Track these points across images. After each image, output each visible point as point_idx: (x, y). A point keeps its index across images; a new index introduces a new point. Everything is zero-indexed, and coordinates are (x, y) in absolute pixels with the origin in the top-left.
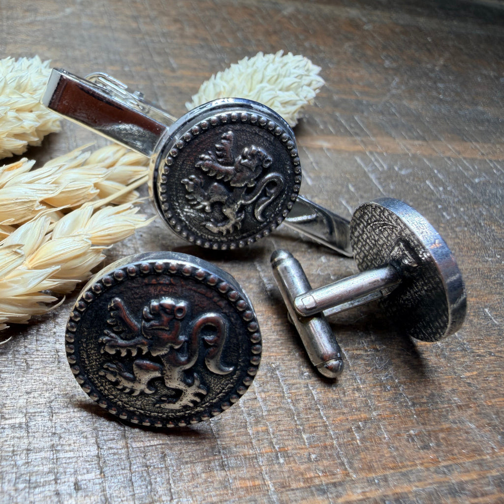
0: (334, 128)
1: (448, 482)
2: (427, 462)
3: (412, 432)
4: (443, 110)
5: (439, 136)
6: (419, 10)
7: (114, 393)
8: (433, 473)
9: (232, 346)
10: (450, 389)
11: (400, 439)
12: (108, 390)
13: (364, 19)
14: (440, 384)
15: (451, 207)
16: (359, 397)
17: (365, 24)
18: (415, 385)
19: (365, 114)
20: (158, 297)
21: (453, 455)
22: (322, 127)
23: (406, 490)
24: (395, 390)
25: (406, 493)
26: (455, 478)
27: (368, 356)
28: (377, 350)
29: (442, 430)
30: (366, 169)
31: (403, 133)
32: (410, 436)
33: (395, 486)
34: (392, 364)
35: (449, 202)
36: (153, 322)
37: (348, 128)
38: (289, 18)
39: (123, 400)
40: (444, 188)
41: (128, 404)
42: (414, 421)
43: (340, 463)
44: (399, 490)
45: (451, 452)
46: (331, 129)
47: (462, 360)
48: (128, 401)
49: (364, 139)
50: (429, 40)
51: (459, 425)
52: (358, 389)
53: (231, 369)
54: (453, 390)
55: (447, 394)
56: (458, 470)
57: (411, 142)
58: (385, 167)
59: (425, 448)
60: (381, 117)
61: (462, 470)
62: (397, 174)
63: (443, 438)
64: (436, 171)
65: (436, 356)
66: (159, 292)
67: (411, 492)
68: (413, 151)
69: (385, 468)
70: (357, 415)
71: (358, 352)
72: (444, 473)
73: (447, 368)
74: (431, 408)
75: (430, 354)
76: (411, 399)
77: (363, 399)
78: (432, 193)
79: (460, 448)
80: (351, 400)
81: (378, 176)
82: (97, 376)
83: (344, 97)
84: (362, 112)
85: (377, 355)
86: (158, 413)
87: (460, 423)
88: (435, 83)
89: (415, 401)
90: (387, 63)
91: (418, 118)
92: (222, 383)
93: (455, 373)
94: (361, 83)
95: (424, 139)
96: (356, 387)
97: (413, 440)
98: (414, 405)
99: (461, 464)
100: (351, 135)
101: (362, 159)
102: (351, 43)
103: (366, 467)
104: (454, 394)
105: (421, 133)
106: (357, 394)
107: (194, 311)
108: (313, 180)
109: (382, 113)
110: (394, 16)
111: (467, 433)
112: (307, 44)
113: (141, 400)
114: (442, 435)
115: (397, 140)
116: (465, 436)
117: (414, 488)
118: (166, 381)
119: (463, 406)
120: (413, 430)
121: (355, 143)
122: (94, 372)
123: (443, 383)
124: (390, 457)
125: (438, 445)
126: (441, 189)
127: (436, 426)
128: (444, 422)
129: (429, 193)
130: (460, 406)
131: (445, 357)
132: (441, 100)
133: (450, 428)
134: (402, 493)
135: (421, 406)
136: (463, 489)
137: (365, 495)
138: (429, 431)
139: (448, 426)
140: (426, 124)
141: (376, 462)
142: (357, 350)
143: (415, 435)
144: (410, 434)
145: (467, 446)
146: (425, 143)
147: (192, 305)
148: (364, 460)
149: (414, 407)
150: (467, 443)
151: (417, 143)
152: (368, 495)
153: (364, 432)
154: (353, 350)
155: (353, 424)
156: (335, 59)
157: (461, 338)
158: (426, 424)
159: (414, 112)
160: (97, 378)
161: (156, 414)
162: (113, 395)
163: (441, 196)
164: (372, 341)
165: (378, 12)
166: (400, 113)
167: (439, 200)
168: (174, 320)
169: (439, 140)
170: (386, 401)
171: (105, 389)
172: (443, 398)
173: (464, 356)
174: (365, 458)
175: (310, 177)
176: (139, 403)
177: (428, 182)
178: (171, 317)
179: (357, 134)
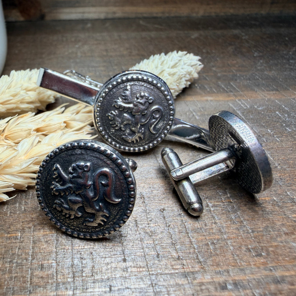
0: (216, 90)
1: (273, 276)
2: (259, 264)
3: (250, 247)
4: (292, 74)
5: (288, 88)
6: (281, 24)
7: (62, 218)
8: (262, 270)
9: (118, 186)
10: (281, 223)
11: (241, 250)
12: (59, 217)
13: (243, 34)
14: (273, 221)
15: (292, 125)
16: (216, 227)
17: (243, 36)
18: (255, 221)
19: (238, 81)
20: (75, 161)
21: (278, 260)
22: (208, 90)
23: (242, 278)
24: (241, 224)
25: (241, 280)
26: (278, 274)
27: (224, 205)
28: (231, 202)
29: (272, 246)
30: (235, 109)
31: (263, 88)
32: (248, 249)
33: (234, 276)
34: (240, 210)
35: (291, 122)
36: (74, 175)
37: (226, 89)
38: (195, 39)
39: (67, 222)
40: (288, 115)
41: (70, 225)
42: (252, 241)
43: (198, 262)
44: (237, 278)
45: (277, 259)
46: (214, 90)
47: (291, 207)
48: (70, 223)
49: (235, 94)
50: (287, 39)
51: (285, 244)
52: (215, 223)
53: (120, 200)
54: (283, 224)
55: (278, 226)
56: (281, 269)
57: (267, 92)
58: (248, 107)
59: (258, 256)
60: (248, 81)
61: (285, 269)
62: (256, 110)
63: (272, 251)
64: (284, 106)
65: (272, 205)
66: (76, 159)
67: (244, 280)
68: (269, 97)
69: (228, 265)
70: (213, 236)
71: (218, 203)
72: (271, 270)
73: (279, 212)
74: (265, 234)
75: (268, 204)
76: (251, 229)
77: (218, 228)
78: (280, 118)
79: (284, 256)
80: (210, 229)
81: (243, 112)
82: (53, 209)
83: (225, 74)
84: (236, 80)
85: (230, 205)
86: (87, 229)
87: (285, 242)
88: (288, 60)
89: (254, 230)
90: (256, 54)
91: (274, 79)
92: (116, 209)
93: (285, 215)
94: (237, 66)
95: (277, 90)
96: (214, 222)
97: (250, 251)
98: (253, 232)
99: (284, 266)
100: (227, 92)
101: (233, 104)
102: (233, 47)
103: (215, 264)
104: (283, 226)
105: (275, 87)
106: (214, 225)
107: (95, 167)
108: (199, 116)
109: (249, 80)
110: (264, 30)
111: (290, 248)
112: (204, 51)
113: (76, 222)
114: (271, 249)
115: (258, 92)
116: (288, 250)
117: (248, 278)
118: (85, 208)
119: (289, 233)
120: (251, 246)
121: (229, 96)
122: (51, 206)
123: (275, 220)
124: (232, 260)
125: (268, 254)
126: (286, 115)
127: (268, 244)
128: (274, 242)
129: (278, 118)
130: (287, 233)
131: (279, 206)
132: (292, 69)
133: (278, 245)
134: (239, 280)
135: (258, 233)
136: (284, 280)
137: (213, 280)
138: (262, 247)
139: (276, 244)
140: (280, 82)
141: (223, 262)
142: (217, 202)
143: (252, 248)
144: (248, 248)
145: (289, 255)
146: (277, 92)
147: (93, 164)
148: (214, 261)
149: (253, 233)
150: (290, 254)
151: (271, 92)
152: (215, 280)
153: (216, 245)
154: (215, 202)
155: (209, 241)
156: (222, 56)
157: (292, 195)
158: (260, 243)
159: (272, 77)
160: (53, 210)
161: (85, 230)
162: (62, 219)
163: (286, 119)
164: (228, 198)
165: (253, 30)
166: (261, 78)
167: (284, 122)
168: (84, 172)
169: (288, 90)
170: (233, 229)
171: (58, 216)
172: (275, 228)
173: (292, 206)
174: (215, 260)
175: (197, 115)
176: (75, 223)
177: (277, 112)
178: (82, 171)
179: (231, 91)
